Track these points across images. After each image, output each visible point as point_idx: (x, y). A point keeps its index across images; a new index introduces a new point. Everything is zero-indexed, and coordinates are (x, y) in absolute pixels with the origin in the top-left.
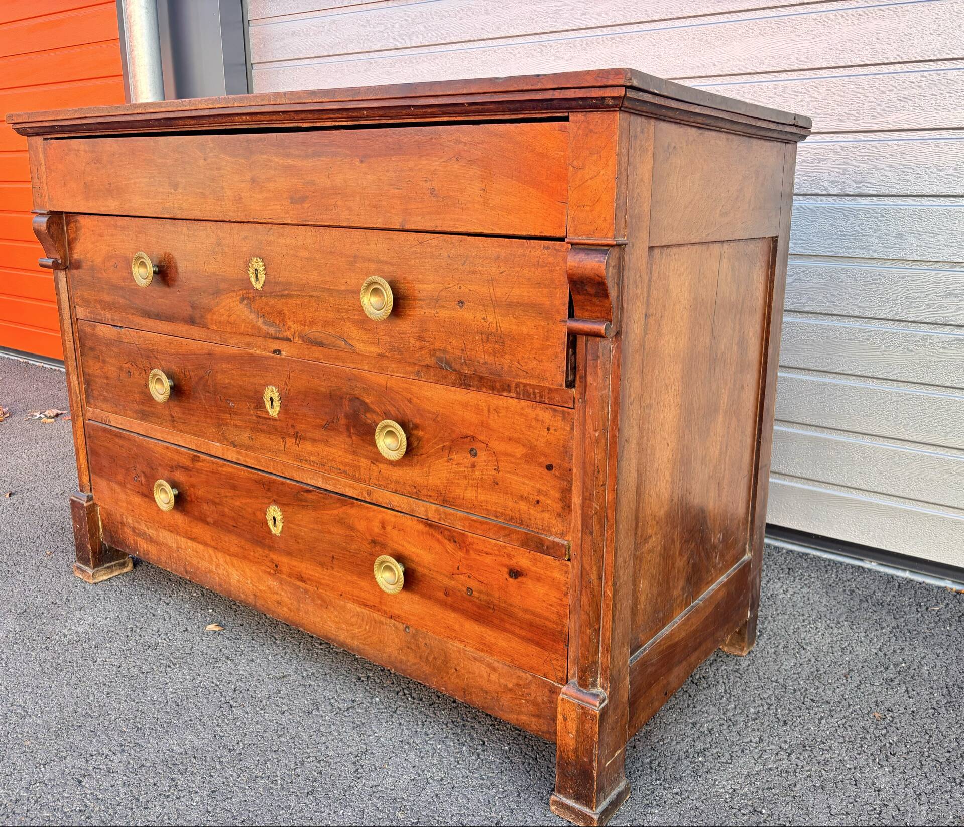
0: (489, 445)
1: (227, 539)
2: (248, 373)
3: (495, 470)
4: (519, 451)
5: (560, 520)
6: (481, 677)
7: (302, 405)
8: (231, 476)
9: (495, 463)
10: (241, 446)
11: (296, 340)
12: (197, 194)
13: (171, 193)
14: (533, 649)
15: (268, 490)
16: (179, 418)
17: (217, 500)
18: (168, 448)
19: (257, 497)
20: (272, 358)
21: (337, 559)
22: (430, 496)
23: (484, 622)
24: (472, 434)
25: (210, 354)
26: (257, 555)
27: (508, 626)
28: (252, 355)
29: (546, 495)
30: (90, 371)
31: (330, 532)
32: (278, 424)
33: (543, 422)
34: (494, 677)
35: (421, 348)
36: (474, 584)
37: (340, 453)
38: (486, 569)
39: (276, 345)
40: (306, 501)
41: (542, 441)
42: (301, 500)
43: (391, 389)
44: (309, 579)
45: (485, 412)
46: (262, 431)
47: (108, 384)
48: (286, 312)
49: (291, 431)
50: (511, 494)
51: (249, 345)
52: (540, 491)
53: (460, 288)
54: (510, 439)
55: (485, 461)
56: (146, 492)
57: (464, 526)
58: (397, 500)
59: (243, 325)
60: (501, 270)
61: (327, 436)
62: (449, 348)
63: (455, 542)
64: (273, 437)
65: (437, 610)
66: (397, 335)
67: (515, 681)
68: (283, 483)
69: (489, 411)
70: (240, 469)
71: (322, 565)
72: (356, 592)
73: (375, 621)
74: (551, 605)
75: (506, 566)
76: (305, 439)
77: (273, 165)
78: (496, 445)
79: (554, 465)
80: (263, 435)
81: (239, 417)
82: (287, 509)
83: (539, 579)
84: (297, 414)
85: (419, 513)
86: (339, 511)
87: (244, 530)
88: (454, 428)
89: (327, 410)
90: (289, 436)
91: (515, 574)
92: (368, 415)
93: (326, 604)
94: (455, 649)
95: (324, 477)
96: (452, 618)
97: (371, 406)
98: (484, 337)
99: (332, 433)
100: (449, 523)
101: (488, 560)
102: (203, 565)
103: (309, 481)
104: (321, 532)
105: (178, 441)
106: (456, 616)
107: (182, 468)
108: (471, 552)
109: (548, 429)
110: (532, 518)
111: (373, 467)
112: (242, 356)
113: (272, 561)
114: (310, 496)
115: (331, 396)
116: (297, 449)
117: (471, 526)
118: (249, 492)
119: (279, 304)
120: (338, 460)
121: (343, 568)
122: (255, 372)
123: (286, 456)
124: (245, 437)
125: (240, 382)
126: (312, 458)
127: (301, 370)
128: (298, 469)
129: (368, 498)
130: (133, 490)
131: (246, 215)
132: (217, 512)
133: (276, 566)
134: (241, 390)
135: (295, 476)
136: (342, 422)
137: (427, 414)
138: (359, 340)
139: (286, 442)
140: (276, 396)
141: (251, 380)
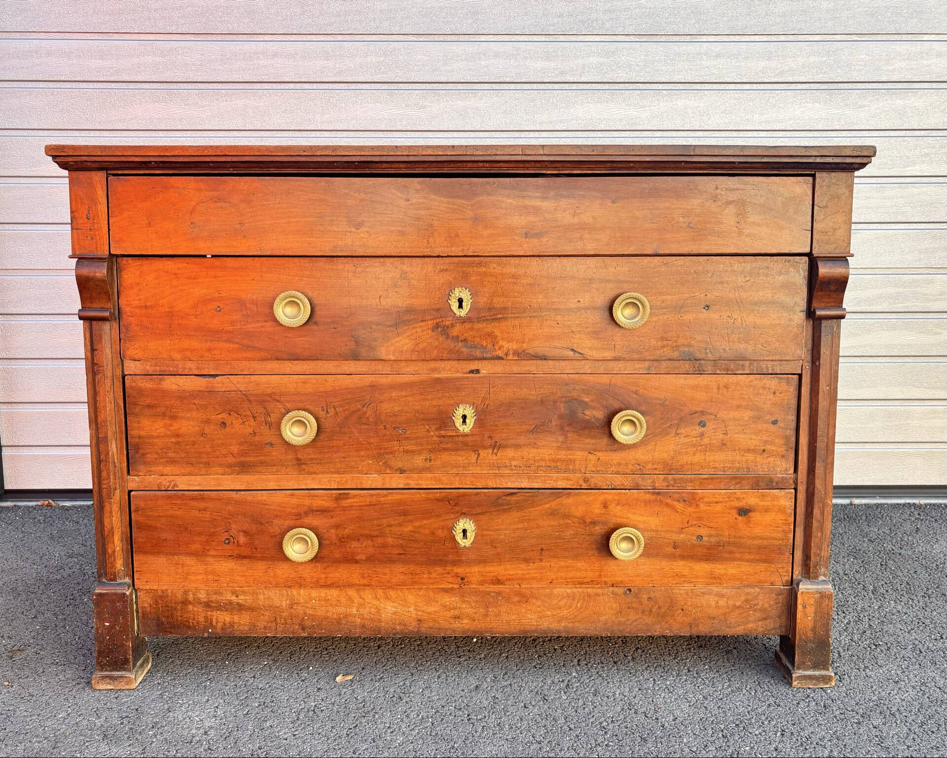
0: (718, 416)
1: (387, 571)
2: (429, 397)
3: (723, 434)
4: (747, 414)
5: (784, 460)
6: (709, 606)
7: (505, 416)
8: (400, 503)
9: (724, 429)
10: (412, 471)
11: (510, 357)
12: (392, 232)
13: (350, 232)
14: (762, 566)
15: (456, 505)
16: (312, 459)
17: (376, 533)
18: (292, 496)
19: (438, 516)
20: (468, 378)
21: (548, 550)
22: (656, 469)
23: (714, 559)
24: (701, 409)
25: (373, 387)
26: (433, 575)
27: (738, 556)
28: (438, 379)
29: (772, 443)
30: (142, 433)
31: (538, 527)
32: (469, 439)
33: (769, 389)
34: (722, 603)
35: (663, 347)
36: (703, 531)
37: (550, 452)
38: (716, 515)
39: (474, 366)
40: (508, 504)
41: (768, 403)
42: (502, 505)
43: (615, 386)
44: (509, 580)
45: (715, 390)
46: (445, 450)
47: (178, 443)
48: (497, 332)
49: (488, 442)
50: (739, 449)
51: (433, 370)
52: (766, 442)
53: (706, 295)
54: (739, 407)
55: (714, 429)
56: (246, 551)
57: (694, 486)
58: (618, 480)
59: (435, 352)
60: (747, 279)
61: (535, 439)
62: (693, 342)
63: (685, 501)
64: (460, 453)
65: (665, 564)
66: (637, 339)
67: (743, 598)
68: (477, 494)
69: (718, 388)
70: (415, 493)
71: (527, 561)
72: (571, 575)
73: (589, 596)
74: (777, 527)
75: (735, 508)
76: (505, 447)
77: (504, 205)
78: (722, 414)
79: (779, 419)
80: (447, 453)
81: (412, 442)
82: (481, 517)
83: (767, 510)
84: (497, 426)
85: (646, 486)
87: (416, 554)
88: (682, 408)
89: (537, 416)
90: (485, 447)
91: (744, 512)
92: (587, 412)
93: (525, 598)
94: (683, 592)
95: (529, 478)
96: (681, 566)
97: (590, 403)
98: (729, 331)
99: (541, 436)
100: (678, 487)
101: (718, 507)
103: (509, 485)
104: (526, 529)
105: (306, 484)
106: (685, 562)
107: (317, 511)
108: (701, 505)
109: (774, 393)
110: (758, 464)
111: (591, 457)
112: (421, 383)
113: (457, 575)
114: (514, 498)
115: (542, 402)
116: (495, 458)
117: (701, 484)
118: (427, 514)
119: (489, 328)
120: (547, 458)
121: (554, 557)
122: (440, 395)
123: (479, 468)
124: (419, 461)
125: (417, 408)
126: (514, 463)
127: (506, 384)
128: (496, 475)
129: (584, 486)
130: (220, 556)
131: (463, 250)
132: (374, 546)
133: (462, 579)
134: (417, 415)
135: (491, 484)
136: (554, 423)
137: (655, 401)
138: (591, 348)
139: (479, 454)
140: (469, 412)
141: (434, 403)
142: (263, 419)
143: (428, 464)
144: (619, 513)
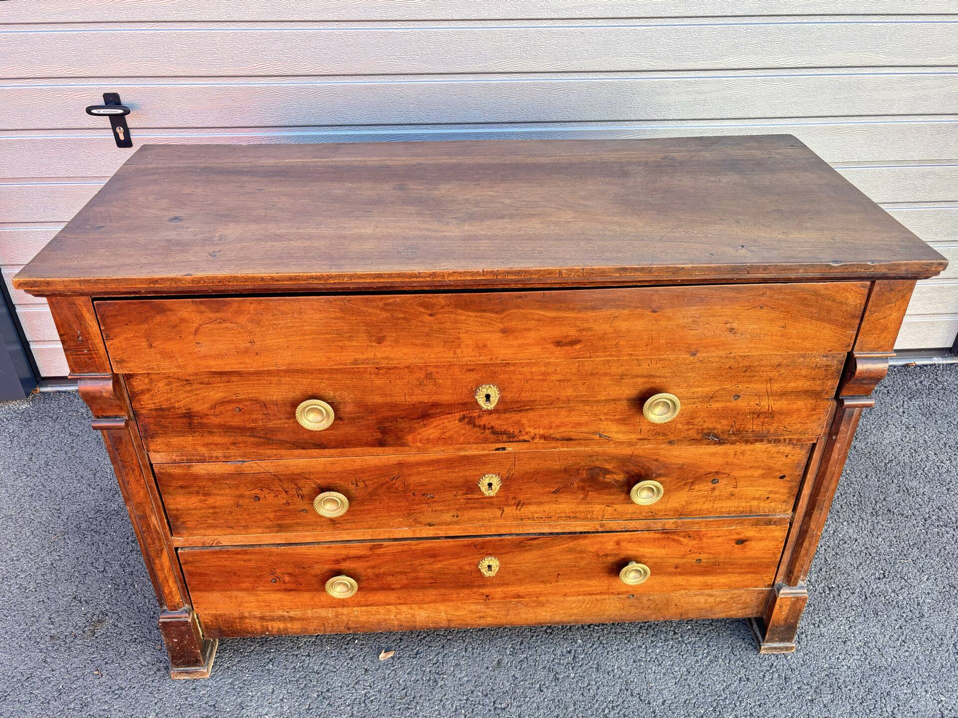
0: (731, 475)
1: (420, 594)
2: (457, 470)
3: (733, 488)
4: (758, 473)
5: (784, 504)
6: (699, 603)
7: (528, 482)
8: (430, 549)
9: (735, 484)
10: (441, 524)
11: (537, 440)
13: (372, 346)
14: (749, 576)
15: (482, 548)
16: (345, 519)
17: (409, 570)
18: (329, 547)
19: (466, 557)
20: (493, 454)
21: (563, 574)
22: (668, 515)
23: (708, 574)
24: (716, 470)
25: (400, 465)
26: (462, 595)
27: (730, 570)
28: (465, 456)
29: (776, 493)
31: (556, 560)
32: (495, 499)
33: (783, 453)
34: (710, 600)
35: (689, 430)
36: (703, 556)
37: (570, 506)
38: (716, 545)
39: (501, 446)
40: (529, 546)
41: (780, 464)
42: (524, 547)
43: (637, 456)
44: (528, 595)
45: (732, 456)
46: (472, 508)
47: (215, 513)
48: (524, 421)
49: (513, 501)
50: (745, 498)
51: (459, 449)
52: (770, 492)
53: (737, 387)
54: (751, 467)
55: (725, 485)
56: (293, 586)
57: (700, 527)
58: (632, 525)
59: (462, 438)
61: (557, 497)
62: (718, 426)
63: (690, 537)
64: (486, 510)
65: (666, 579)
67: (729, 596)
68: (501, 540)
69: (735, 455)
70: (444, 542)
71: (545, 582)
72: (582, 589)
73: (597, 601)
74: (768, 550)
75: (734, 539)
76: (528, 504)
77: (536, 317)
78: (736, 473)
79: (786, 475)
80: (473, 511)
81: (440, 504)
82: (505, 556)
83: (761, 539)
84: (521, 489)
85: (656, 528)
86: (572, 544)
87: (445, 583)
88: (699, 470)
89: (559, 480)
90: (509, 505)
91: (740, 542)
92: (608, 476)
93: (542, 605)
94: (679, 595)
95: (550, 526)
96: (679, 580)
97: (611, 470)
98: (755, 416)
99: (563, 495)
100: (685, 527)
101: (719, 540)
102: (374, 619)
103: (531, 531)
104: (545, 562)
105: (343, 538)
106: (683, 577)
107: (354, 557)
108: (704, 539)
109: (787, 456)
110: (761, 508)
111: (608, 508)
112: (449, 459)
113: (482, 594)
114: (535, 542)
115: (565, 471)
116: (518, 512)
117: (707, 525)
118: (455, 555)
119: (516, 417)
120: (568, 511)
121: (569, 579)
122: (467, 468)
123: (503, 520)
124: (447, 517)
125: (444, 478)
126: (536, 516)
127: (530, 458)
128: (518, 526)
129: (600, 529)
130: (270, 590)
131: (491, 359)
132: (407, 579)
133: (487, 596)
134: (445, 484)
135: (514, 531)
136: (575, 485)
137: (673, 466)
138: (616, 432)
139: (503, 511)
140: (496, 481)
141: (461, 474)
142: (295, 492)
143: (455, 519)
144: (630, 548)
